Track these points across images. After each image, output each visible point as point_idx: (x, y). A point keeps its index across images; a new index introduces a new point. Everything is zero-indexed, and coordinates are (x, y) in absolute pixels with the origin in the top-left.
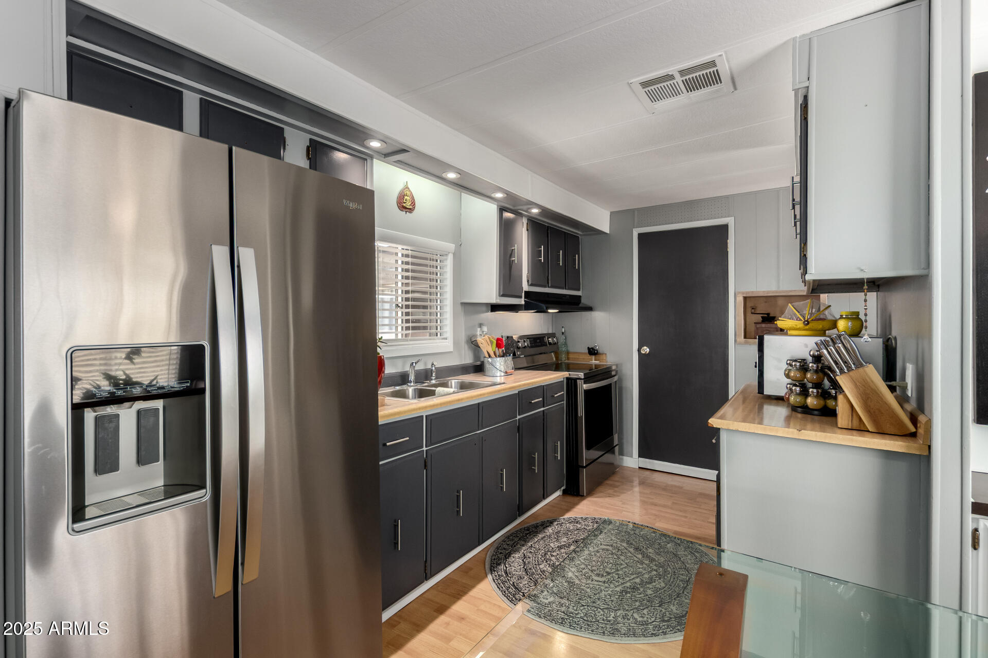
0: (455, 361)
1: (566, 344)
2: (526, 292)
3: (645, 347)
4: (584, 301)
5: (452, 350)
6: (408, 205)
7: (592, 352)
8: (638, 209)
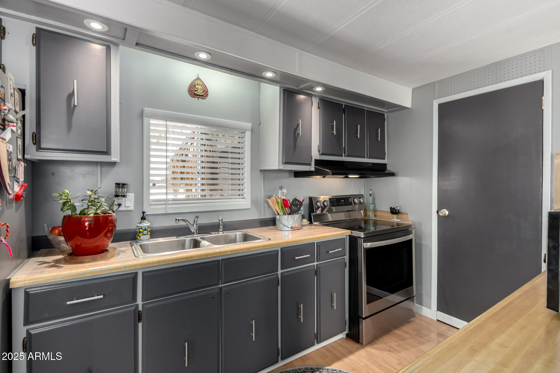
0: (255, 216)
1: (374, 203)
2: (316, 161)
3: (445, 210)
4: (389, 168)
5: (249, 207)
6: (200, 92)
7: (394, 211)
8: (438, 82)
